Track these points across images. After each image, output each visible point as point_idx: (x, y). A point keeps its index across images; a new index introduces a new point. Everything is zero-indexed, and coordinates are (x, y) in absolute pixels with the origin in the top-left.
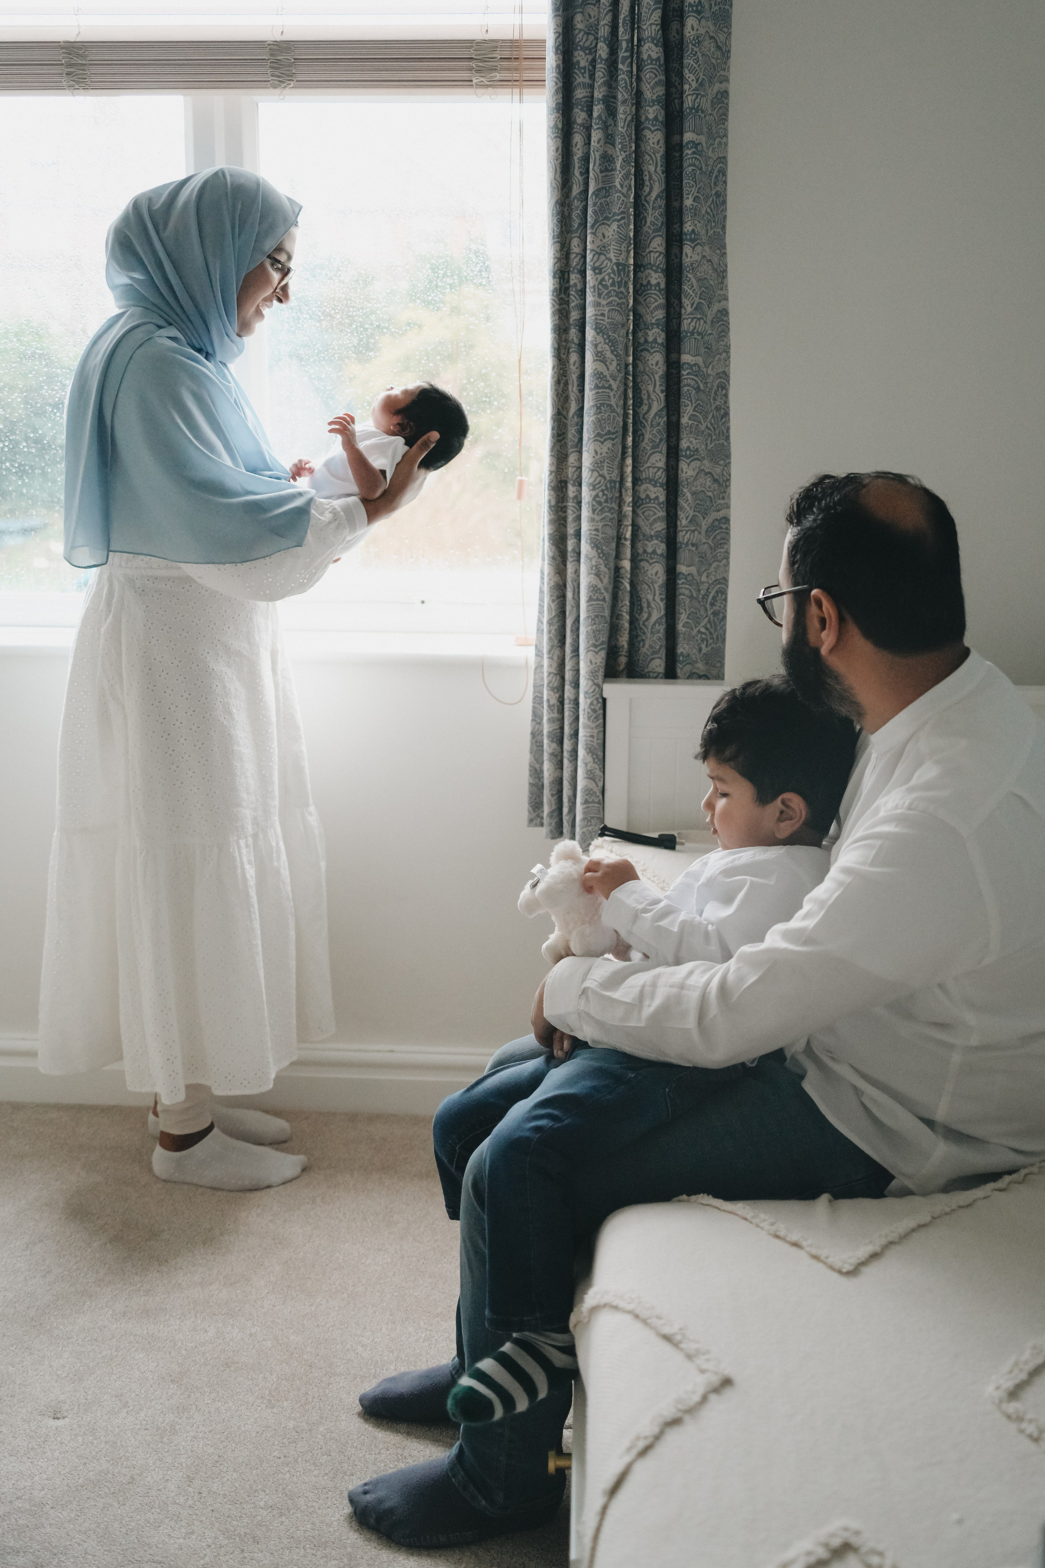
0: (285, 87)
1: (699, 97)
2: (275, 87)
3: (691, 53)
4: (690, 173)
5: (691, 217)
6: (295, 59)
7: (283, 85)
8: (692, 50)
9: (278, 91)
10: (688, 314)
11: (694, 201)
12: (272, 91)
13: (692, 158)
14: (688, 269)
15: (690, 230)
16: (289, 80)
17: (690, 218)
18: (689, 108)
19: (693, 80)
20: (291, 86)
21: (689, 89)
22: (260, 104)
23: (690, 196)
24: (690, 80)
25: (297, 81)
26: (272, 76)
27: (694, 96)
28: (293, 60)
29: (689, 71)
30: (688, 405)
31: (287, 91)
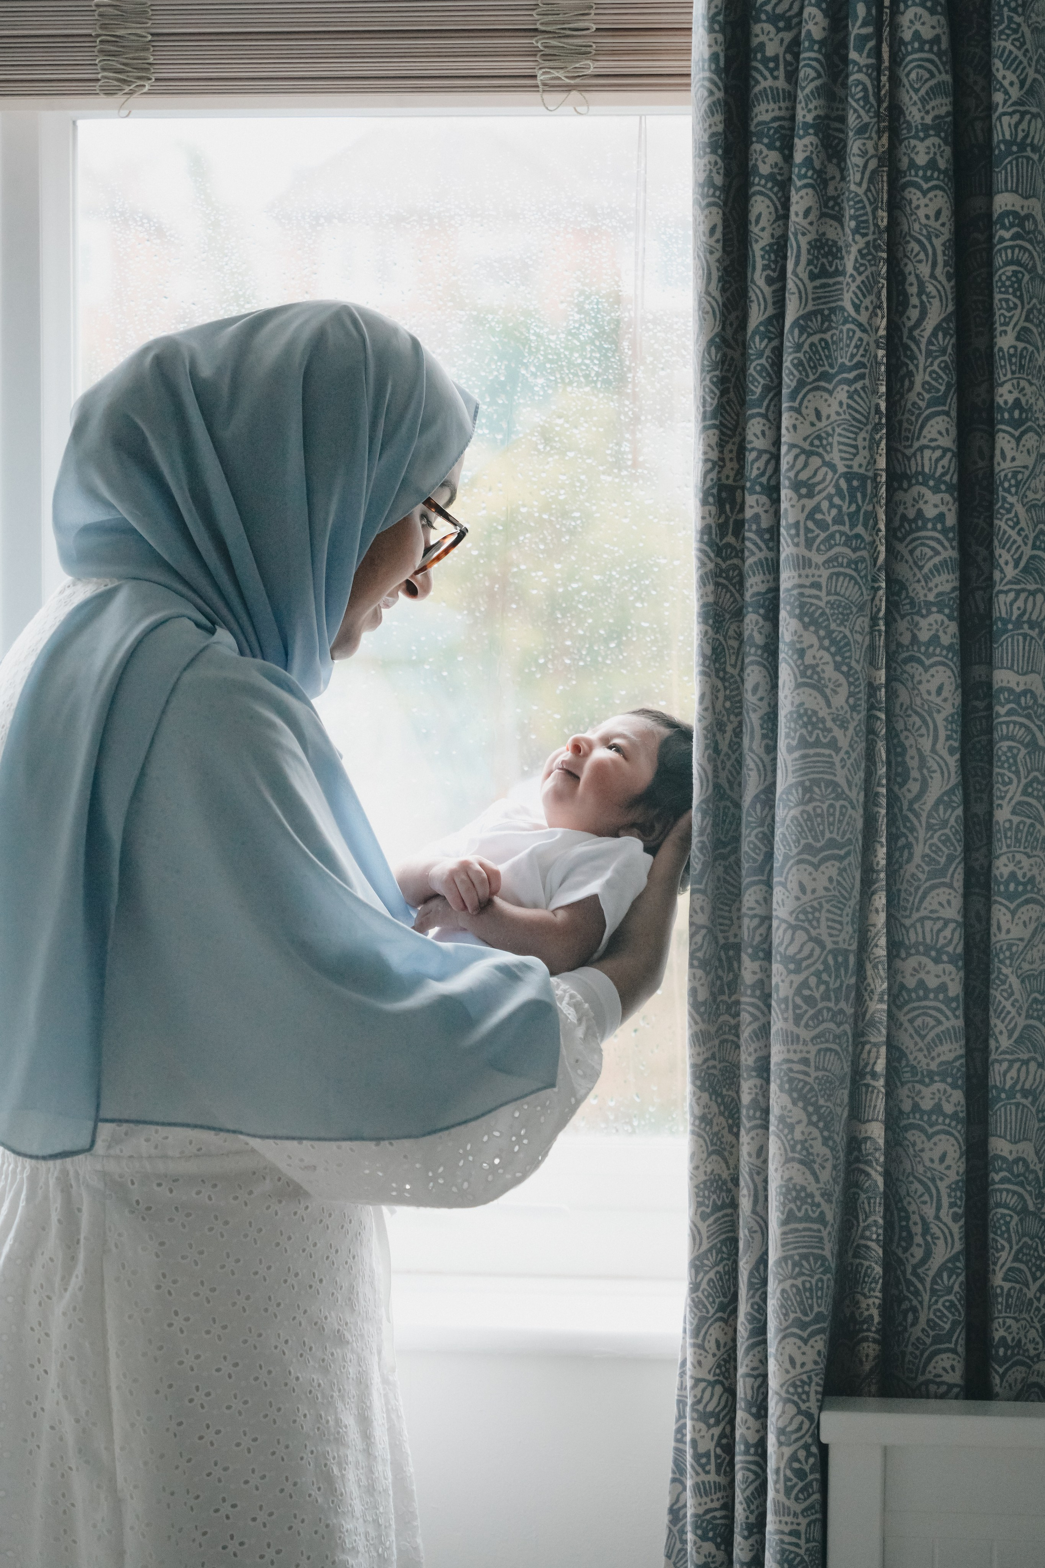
0: (131, 93)
1: (1028, 117)
2: (109, 93)
3: (1008, 27)
4: (1008, 278)
5: (1013, 373)
6: (153, 35)
7: (127, 89)
8: (1010, 19)
9: (119, 99)
10: (1010, 582)
11: (1018, 338)
12: (102, 99)
13: (1012, 248)
14: (1006, 485)
15: (1010, 402)
16: (139, 78)
17: (1009, 376)
18: (1004, 141)
19: (1012, 84)
20: (146, 90)
21: (1005, 101)
22: (80, 123)
23: (1009, 329)
24: (1006, 83)
25: (157, 80)
26: (104, 69)
27: (1016, 117)
28: (150, 38)
29: (1004, 63)
30: (1011, 782)
31: (135, 100)
